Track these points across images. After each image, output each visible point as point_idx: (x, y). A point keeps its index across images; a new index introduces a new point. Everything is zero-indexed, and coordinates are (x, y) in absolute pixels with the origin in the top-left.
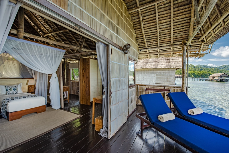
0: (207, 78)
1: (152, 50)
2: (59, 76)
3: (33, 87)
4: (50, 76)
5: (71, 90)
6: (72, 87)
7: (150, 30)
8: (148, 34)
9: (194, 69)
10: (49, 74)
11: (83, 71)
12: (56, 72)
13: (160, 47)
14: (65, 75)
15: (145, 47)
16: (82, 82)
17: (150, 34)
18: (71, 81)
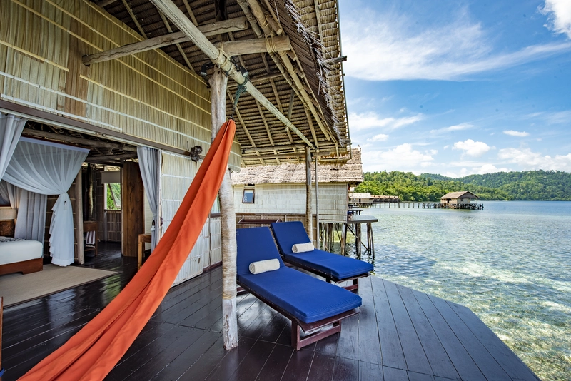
0: (437, 203)
1: (265, 151)
2: (73, 199)
3: (9, 223)
4: (52, 199)
5: (106, 231)
6: (108, 224)
7: (252, 118)
8: (252, 125)
9: (414, 182)
10: (49, 196)
11: (130, 189)
12: (68, 192)
13: (276, 146)
14: (91, 199)
15: (251, 145)
16: (128, 211)
17: (253, 125)
18: (105, 211)
